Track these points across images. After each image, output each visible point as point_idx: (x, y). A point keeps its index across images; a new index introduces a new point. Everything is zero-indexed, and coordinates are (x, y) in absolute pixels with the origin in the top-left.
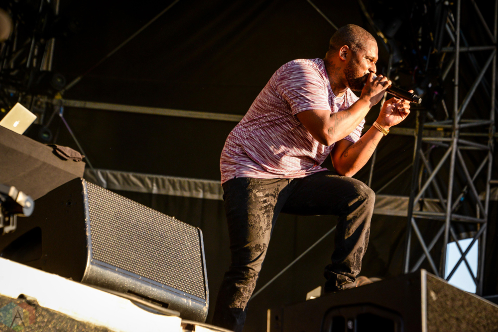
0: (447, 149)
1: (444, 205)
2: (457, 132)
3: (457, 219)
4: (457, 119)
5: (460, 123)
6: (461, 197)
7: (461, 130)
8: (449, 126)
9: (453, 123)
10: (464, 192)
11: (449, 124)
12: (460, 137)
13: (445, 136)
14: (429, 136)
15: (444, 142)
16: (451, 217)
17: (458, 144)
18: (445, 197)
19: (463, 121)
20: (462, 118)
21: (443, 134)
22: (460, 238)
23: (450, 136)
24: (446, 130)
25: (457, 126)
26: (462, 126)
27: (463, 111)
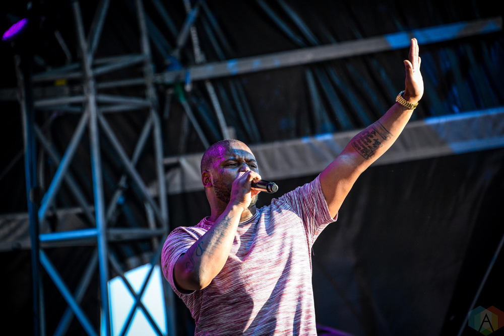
0: (79, 116)
1: (91, 216)
2: (91, 84)
3: (118, 236)
4: (88, 60)
5: (94, 66)
6: (118, 197)
7: (98, 79)
8: (76, 75)
9: (82, 69)
10: (122, 188)
11: (76, 70)
12: (99, 91)
13: (73, 94)
14: (45, 97)
15: (73, 105)
16: (107, 235)
17: (99, 104)
18: (91, 201)
19: (99, 61)
20: (96, 56)
21: (67, 90)
22: (127, 268)
23: (81, 93)
24: (72, 83)
25: (90, 73)
26: (99, 71)
27: (95, 43)
